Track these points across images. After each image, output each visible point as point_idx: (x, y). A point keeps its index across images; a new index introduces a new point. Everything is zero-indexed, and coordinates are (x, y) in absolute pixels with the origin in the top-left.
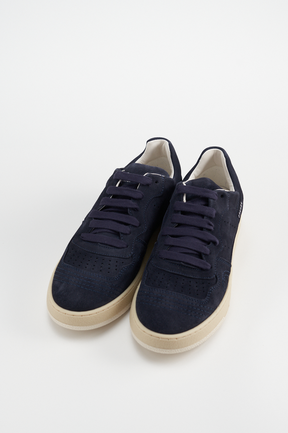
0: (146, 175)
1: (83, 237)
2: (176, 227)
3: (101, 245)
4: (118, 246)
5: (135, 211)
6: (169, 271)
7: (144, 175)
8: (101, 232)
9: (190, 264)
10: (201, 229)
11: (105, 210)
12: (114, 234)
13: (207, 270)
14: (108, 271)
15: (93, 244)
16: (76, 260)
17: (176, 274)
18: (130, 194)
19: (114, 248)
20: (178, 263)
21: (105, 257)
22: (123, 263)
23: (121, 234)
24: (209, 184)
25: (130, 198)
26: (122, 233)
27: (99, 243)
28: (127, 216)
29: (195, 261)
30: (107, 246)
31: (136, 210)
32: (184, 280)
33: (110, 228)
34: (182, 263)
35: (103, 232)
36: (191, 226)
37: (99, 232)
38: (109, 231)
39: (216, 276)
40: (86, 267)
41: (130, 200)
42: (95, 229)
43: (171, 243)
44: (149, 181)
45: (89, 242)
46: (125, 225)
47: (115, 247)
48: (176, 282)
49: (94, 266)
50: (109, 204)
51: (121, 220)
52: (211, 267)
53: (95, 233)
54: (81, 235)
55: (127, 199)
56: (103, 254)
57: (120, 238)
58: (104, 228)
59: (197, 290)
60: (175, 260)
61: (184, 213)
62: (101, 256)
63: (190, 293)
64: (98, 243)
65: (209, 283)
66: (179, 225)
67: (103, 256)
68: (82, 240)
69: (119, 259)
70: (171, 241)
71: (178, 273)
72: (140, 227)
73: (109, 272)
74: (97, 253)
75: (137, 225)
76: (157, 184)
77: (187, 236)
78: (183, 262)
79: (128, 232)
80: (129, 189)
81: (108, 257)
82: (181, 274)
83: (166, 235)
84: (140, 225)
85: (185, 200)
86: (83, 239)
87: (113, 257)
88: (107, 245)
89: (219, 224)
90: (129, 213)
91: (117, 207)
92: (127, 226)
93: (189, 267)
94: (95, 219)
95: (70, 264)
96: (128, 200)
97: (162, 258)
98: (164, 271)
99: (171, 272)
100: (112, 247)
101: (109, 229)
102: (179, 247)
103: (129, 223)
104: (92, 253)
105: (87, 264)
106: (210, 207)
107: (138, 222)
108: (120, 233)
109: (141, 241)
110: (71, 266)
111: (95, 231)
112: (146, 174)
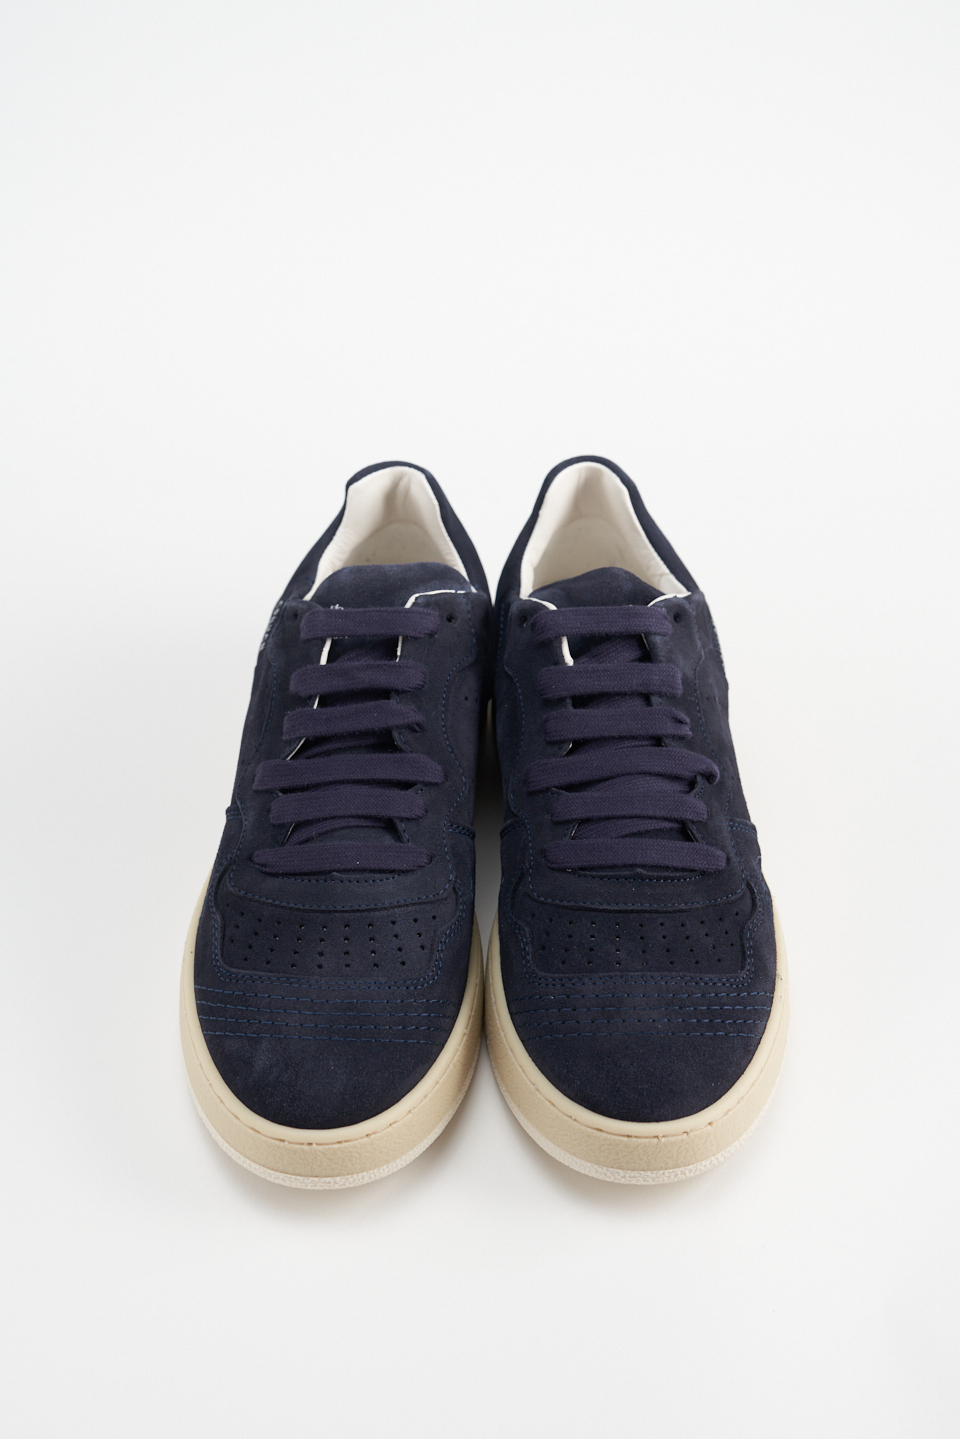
0: (414, 604)
1: (264, 865)
2: (571, 752)
3: (343, 876)
4: (404, 867)
5: (416, 731)
6: (605, 907)
7: (408, 605)
8: (327, 832)
9: (667, 868)
10: (658, 741)
11: (309, 753)
12: (373, 827)
13: (719, 872)
14: (400, 960)
15: (313, 881)
16: (272, 950)
17: (632, 911)
18: (381, 679)
19: (389, 876)
20: (627, 873)
21: (372, 914)
22: (434, 917)
23: (398, 823)
24: (628, 586)
25: (384, 693)
26: (402, 820)
27: (335, 873)
28: (398, 756)
29: (675, 853)
30: (367, 875)
31: (417, 728)
32: (662, 924)
33: (354, 812)
34: (639, 870)
35: (334, 830)
36: (621, 738)
37: (320, 835)
38: (354, 822)
39: (748, 885)
40: (320, 966)
41: (389, 698)
42: (299, 826)
43: (579, 813)
44: (432, 621)
45: (295, 875)
46: (401, 790)
47: (392, 871)
48: (642, 938)
49: (347, 953)
50: (321, 730)
51: (381, 775)
52: (728, 860)
53: (307, 841)
54: (256, 860)
55: (378, 700)
56: (364, 907)
57: (398, 837)
58: (334, 818)
59: (714, 947)
60: (613, 867)
61: (582, 701)
62: (358, 914)
63: (697, 963)
64: (330, 872)
65: (737, 914)
66: (579, 745)
67: (364, 914)
68: (265, 873)
69: (418, 907)
70: (577, 805)
71: (637, 907)
72: (448, 783)
73: (403, 963)
74: (339, 908)
75: (438, 779)
76: (456, 624)
77: (618, 776)
78: (643, 866)
79: (419, 812)
80: (372, 662)
81: (385, 913)
82: (647, 906)
83: (548, 789)
84: (446, 776)
85: (569, 660)
86: (268, 870)
87: (400, 906)
88: (363, 870)
89: (699, 711)
90: (398, 742)
91: (352, 735)
92: (411, 792)
93: (666, 879)
94: (285, 791)
95: (255, 969)
96: (382, 702)
97: (563, 870)
98: (587, 909)
99: (616, 908)
100: (383, 876)
101: (353, 817)
102: (608, 818)
103: (412, 778)
104: (323, 912)
105: (321, 954)
106: (661, 662)
107: (439, 768)
108: (396, 821)
109: (463, 829)
110: (261, 973)
111: (303, 834)
112: (412, 600)
